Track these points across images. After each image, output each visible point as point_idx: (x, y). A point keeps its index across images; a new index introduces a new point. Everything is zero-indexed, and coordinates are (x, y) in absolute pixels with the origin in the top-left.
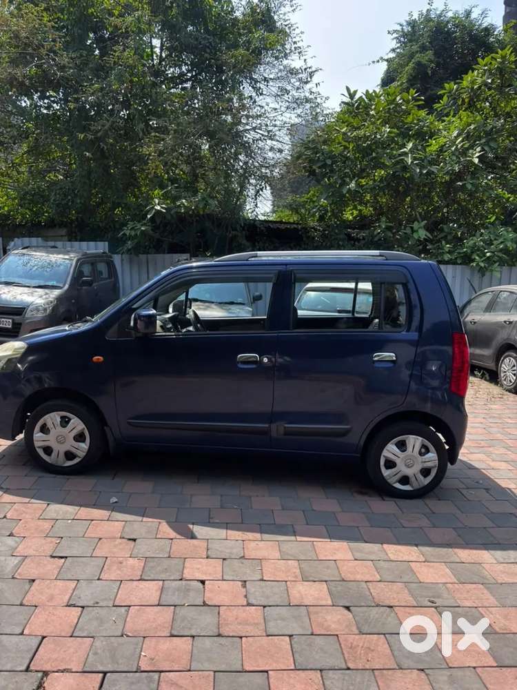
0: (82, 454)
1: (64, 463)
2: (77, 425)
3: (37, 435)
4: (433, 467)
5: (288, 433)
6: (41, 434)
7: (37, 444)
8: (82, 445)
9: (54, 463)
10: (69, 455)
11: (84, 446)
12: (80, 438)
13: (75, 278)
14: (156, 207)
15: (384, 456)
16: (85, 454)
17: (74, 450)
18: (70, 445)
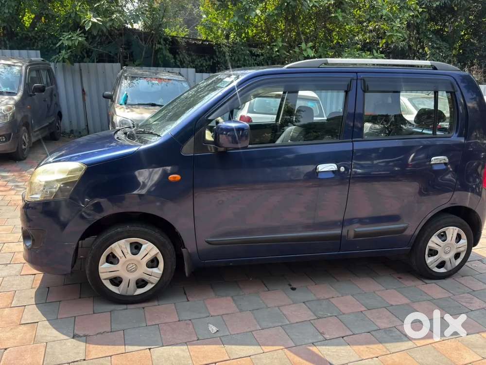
0: (155, 280)
1: (135, 291)
2: (149, 249)
3: (102, 266)
4: (463, 251)
5: (357, 235)
6: (107, 265)
7: (103, 276)
8: (155, 270)
9: (124, 293)
10: (141, 283)
11: (158, 271)
12: (153, 263)
13: (27, 84)
14: (92, 20)
15: (429, 246)
16: (159, 279)
17: (146, 277)
18: (142, 271)
